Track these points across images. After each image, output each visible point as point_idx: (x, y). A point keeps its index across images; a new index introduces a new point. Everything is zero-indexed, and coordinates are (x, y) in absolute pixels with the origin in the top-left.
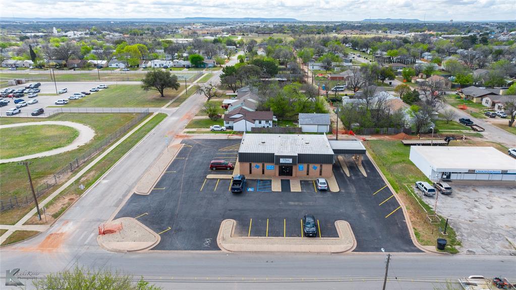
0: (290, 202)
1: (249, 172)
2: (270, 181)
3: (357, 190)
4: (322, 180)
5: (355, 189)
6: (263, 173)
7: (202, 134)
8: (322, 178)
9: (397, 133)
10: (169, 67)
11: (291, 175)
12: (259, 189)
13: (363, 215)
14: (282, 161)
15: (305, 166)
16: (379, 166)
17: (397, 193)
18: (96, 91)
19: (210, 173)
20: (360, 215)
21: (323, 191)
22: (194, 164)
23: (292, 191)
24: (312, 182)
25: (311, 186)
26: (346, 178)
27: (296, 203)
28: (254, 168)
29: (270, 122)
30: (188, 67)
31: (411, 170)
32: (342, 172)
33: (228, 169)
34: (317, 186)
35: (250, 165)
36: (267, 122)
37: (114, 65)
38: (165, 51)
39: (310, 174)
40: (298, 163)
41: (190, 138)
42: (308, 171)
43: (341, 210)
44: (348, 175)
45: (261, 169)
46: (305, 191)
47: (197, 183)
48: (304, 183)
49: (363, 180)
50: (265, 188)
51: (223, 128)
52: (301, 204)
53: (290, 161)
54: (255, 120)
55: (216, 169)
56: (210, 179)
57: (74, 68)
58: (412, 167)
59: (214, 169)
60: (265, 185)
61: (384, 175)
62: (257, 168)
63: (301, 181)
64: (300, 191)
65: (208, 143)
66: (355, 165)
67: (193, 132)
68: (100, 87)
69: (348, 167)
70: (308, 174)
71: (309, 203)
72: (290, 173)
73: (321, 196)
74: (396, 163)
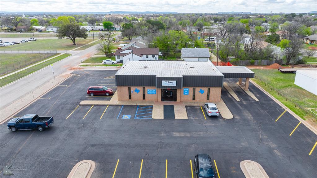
0: (174, 133)
1: (128, 97)
2: (152, 107)
3: (253, 116)
4: (211, 105)
5: (251, 115)
6: (144, 98)
7: (95, 67)
8: (211, 102)
9: (270, 65)
10: (89, 30)
11: (175, 100)
12: (137, 116)
13: (276, 151)
14: (164, 83)
15: (191, 89)
16: (268, 90)
17: (304, 119)
18: (25, 42)
19: (86, 99)
20: (270, 150)
21: (214, 117)
22: (74, 91)
23: (176, 117)
24: (199, 107)
25: (198, 112)
26: (236, 103)
27: (182, 134)
28: (134, 92)
29: (156, 56)
30: (102, 30)
31: (304, 95)
32: (230, 96)
33: (107, 94)
34: (206, 112)
35: (129, 89)
36: (153, 56)
37: (50, 30)
38: (89, 23)
39: (196, 99)
40: (183, 86)
41: (82, 70)
42: (194, 96)
43: (243, 144)
44: (238, 100)
45: (141, 94)
46: (192, 118)
47: (66, 110)
48: (190, 109)
49: (256, 105)
50: (144, 115)
51: (114, 61)
52: (188, 135)
53: (174, 83)
54: (142, 55)
55: (94, 95)
56: (83, 105)
57: (21, 31)
58: (302, 91)
59: (92, 95)
60: (144, 112)
61: (277, 99)
62: (137, 92)
63: (186, 107)
64: (187, 118)
65: (96, 73)
66: (241, 90)
67: (87, 65)
68: (30, 40)
69: (234, 92)
70: (194, 99)
71: (199, 133)
72: (174, 98)
73: (213, 125)
74: (283, 87)
